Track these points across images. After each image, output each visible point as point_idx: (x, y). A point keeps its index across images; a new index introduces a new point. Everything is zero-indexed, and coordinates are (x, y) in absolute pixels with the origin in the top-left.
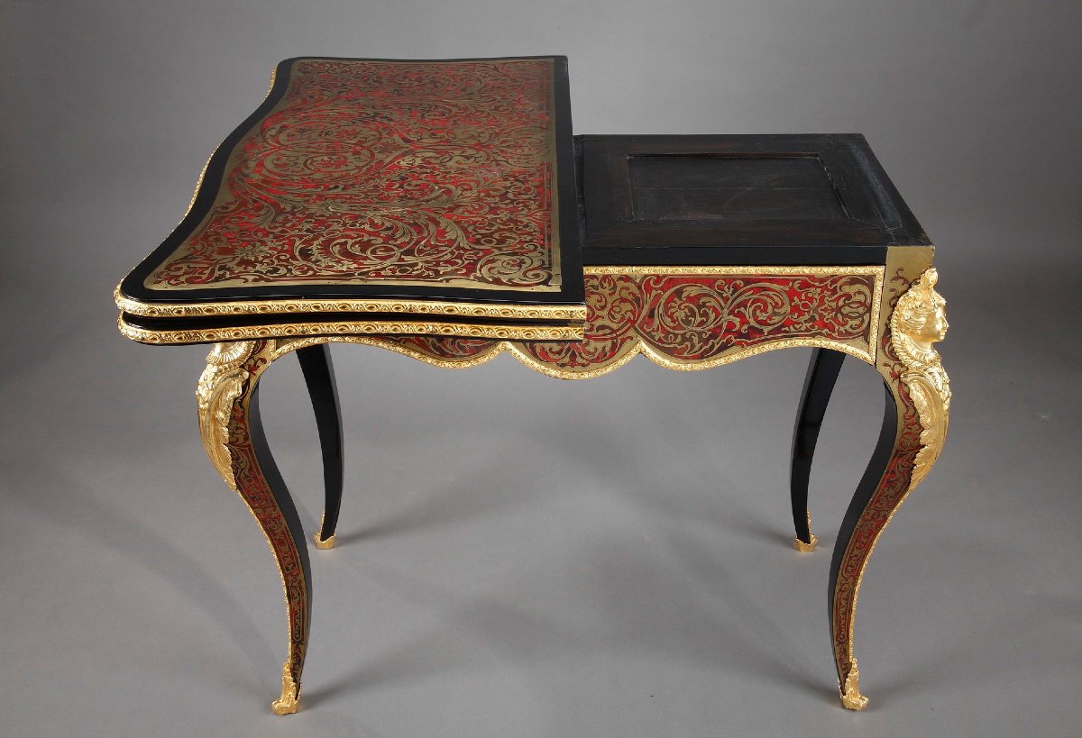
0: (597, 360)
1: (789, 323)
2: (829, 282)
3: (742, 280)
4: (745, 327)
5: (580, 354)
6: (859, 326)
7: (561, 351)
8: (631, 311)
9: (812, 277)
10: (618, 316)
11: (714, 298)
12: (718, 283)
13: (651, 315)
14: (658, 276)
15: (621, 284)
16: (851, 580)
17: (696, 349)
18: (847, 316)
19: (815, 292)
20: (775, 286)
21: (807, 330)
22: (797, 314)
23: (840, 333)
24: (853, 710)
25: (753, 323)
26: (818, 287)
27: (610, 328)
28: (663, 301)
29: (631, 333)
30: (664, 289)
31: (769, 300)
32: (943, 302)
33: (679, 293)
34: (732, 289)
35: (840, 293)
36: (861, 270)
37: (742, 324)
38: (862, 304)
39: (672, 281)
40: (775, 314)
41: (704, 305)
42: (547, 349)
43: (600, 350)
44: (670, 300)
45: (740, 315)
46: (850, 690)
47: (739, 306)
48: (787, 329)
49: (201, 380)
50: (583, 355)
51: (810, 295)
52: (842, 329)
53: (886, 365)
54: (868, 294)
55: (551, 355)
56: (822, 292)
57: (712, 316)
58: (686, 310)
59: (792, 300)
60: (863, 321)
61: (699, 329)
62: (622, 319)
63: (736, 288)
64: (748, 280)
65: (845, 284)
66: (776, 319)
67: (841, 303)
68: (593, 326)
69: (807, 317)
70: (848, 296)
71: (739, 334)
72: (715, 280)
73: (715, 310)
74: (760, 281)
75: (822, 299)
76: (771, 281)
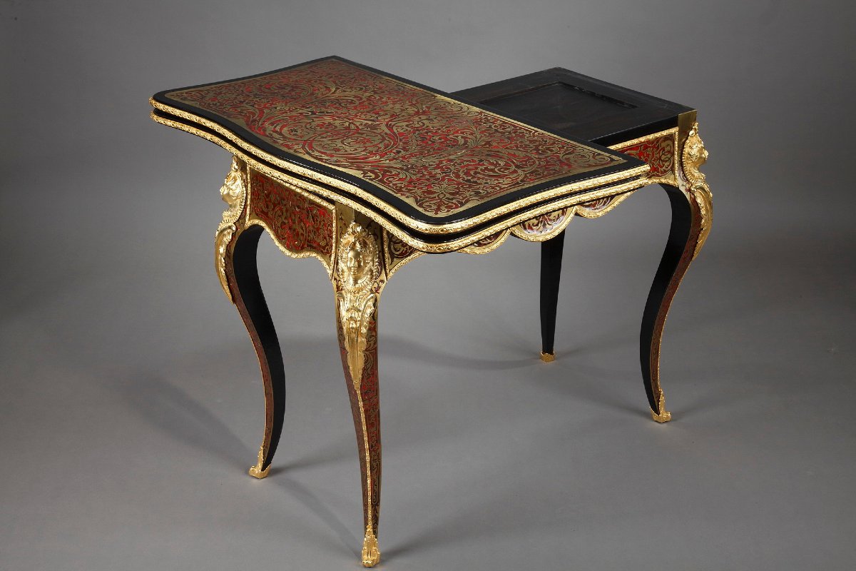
2: (655, 143)
6: (669, 166)
9: (648, 142)
18: (663, 161)
23: (662, 173)
26: (651, 147)
35: (660, 148)
36: (668, 132)
38: (669, 152)
52: (662, 169)
53: (683, 185)
54: (672, 145)
56: (653, 149)
60: (671, 162)
65: (662, 142)
67: (661, 154)
70: (664, 149)
75: (653, 155)
76: (628, 149)
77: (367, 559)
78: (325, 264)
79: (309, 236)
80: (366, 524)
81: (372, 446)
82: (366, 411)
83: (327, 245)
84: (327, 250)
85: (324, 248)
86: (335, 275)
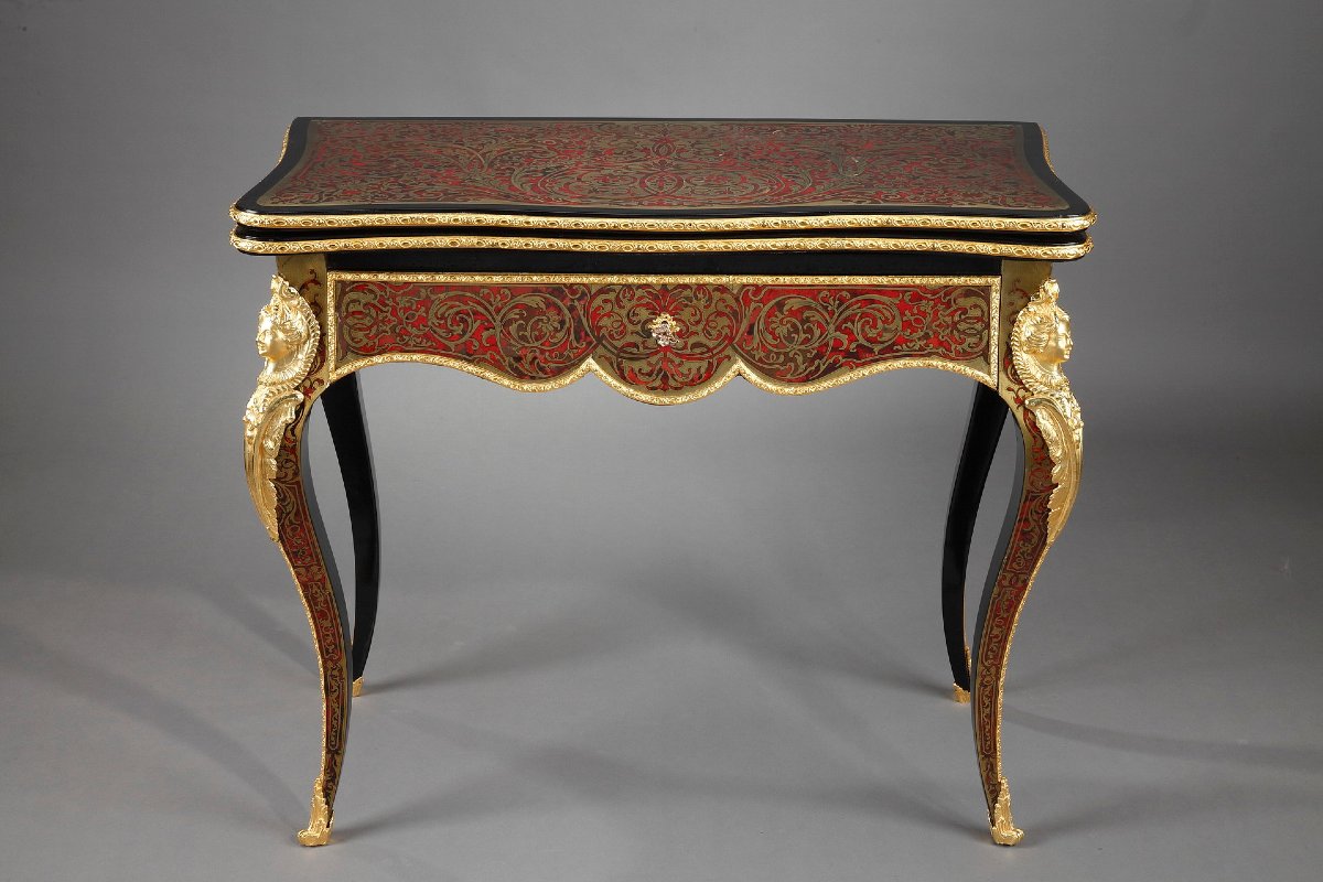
0: (691, 383)
1: (901, 341)
2: (942, 294)
3: (848, 291)
4: (854, 345)
5: (673, 375)
6: (977, 345)
7: (652, 372)
8: (729, 326)
9: (923, 288)
10: (714, 333)
11: (818, 311)
12: (821, 295)
13: (750, 331)
14: (756, 286)
15: (717, 295)
16: (993, 670)
17: (800, 370)
18: (964, 332)
19: (926, 306)
20: (884, 299)
21: (921, 349)
22: (909, 331)
23: (958, 352)
24: (1006, 845)
25: (862, 341)
26: (929, 300)
27: (705, 346)
28: (763, 314)
29: (729, 351)
30: (764, 301)
31: (879, 315)
32: (1067, 317)
33: (780, 305)
34: (837, 302)
35: (954, 307)
36: (977, 281)
37: (851, 341)
38: (979, 319)
39: (773, 291)
40: (885, 330)
41: (808, 320)
42: (637, 370)
43: (694, 372)
44: (769, 315)
45: (848, 332)
46: (1000, 818)
47: (845, 321)
48: (899, 347)
49: (250, 404)
50: (676, 377)
51: (922, 309)
52: (959, 348)
53: (1009, 389)
54: (986, 309)
55: (641, 378)
56: (935, 305)
57: (817, 332)
58: (789, 325)
59: (903, 314)
60: (981, 339)
61: (803, 347)
62: (720, 335)
63: (842, 301)
64: (855, 291)
65: (961, 296)
66: (887, 336)
67: (956, 318)
68: (686, 343)
69: (920, 333)
70: (965, 311)
71: (847, 354)
72: (820, 291)
73: (820, 326)
74: (868, 292)
75: (936, 313)
76: (879, 292)
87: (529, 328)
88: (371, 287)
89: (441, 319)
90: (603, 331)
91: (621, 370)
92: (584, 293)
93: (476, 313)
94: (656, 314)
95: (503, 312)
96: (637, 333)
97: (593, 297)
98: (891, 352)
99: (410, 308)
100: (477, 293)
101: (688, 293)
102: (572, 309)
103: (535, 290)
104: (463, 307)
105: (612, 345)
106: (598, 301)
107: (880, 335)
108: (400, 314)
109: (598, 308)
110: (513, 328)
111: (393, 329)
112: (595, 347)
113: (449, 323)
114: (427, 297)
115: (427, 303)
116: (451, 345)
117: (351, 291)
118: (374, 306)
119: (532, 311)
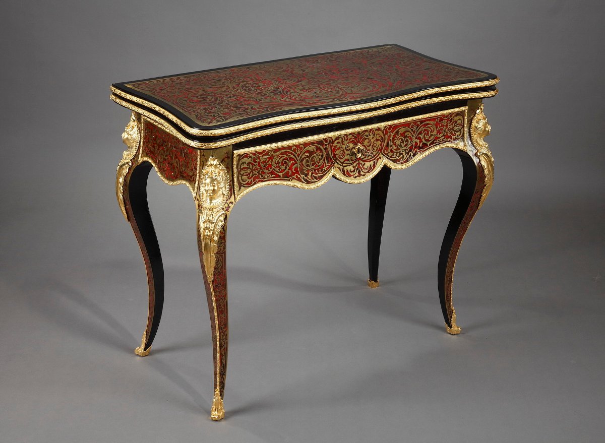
0: (368, 172)
1: (437, 138)
2: (449, 116)
3: (420, 121)
4: (421, 144)
5: (362, 170)
6: (460, 135)
7: (355, 170)
8: (380, 145)
9: (443, 115)
10: (375, 149)
11: (410, 132)
12: (412, 124)
13: (387, 145)
14: (390, 126)
15: (376, 132)
17: (405, 158)
18: (455, 131)
19: (444, 122)
20: (432, 122)
21: (443, 140)
22: (439, 134)
23: (454, 139)
25: (424, 141)
26: (445, 120)
27: (373, 155)
28: (392, 137)
29: (381, 155)
30: (392, 132)
31: (429, 129)
33: (397, 132)
34: (416, 127)
35: (453, 121)
36: (459, 109)
37: (420, 142)
38: (461, 125)
39: (396, 126)
40: (431, 135)
41: (406, 136)
42: (349, 171)
43: (369, 166)
44: (394, 136)
45: (419, 138)
47: (419, 134)
48: (436, 141)
50: (363, 170)
51: (443, 124)
52: (454, 137)
53: (470, 150)
54: (462, 119)
55: (351, 173)
56: (447, 121)
57: (410, 141)
58: (400, 140)
59: (437, 128)
60: (462, 132)
61: (405, 148)
62: (377, 149)
63: (418, 126)
64: (422, 121)
65: (455, 116)
66: (432, 137)
67: (453, 125)
68: (366, 155)
69: (441, 135)
70: (456, 122)
71: (419, 148)
72: (410, 124)
73: (411, 138)
74: (426, 121)
75: (447, 125)
76: (429, 120)
77: (215, 414)
78: (191, 189)
79: (181, 169)
80: (215, 388)
81: (221, 328)
82: (217, 300)
83: (193, 175)
84: (193, 179)
85: (191, 177)
86: (198, 197)
87: (310, 162)
88: (250, 155)
89: (277, 164)
90: (337, 156)
91: (344, 171)
92: (329, 141)
93: (291, 159)
94: (356, 144)
95: (300, 156)
96: (349, 154)
97: (334, 142)
98: (433, 143)
99: (265, 161)
100: (291, 149)
101: (367, 133)
102: (326, 149)
103: (312, 143)
104: (285, 156)
105: (340, 162)
106: (335, 144)
107: (430, 138)
108: (261, 164)
109: (335, 147)
110: (304, 162)
111: (258, 172)
112: (334, 164)
113: (280, 165)
114: (272, 155)
115: (272, 158)
116: (281, 174)
117: (242, 158)
118: (251, 163)
119: (311, 153)
